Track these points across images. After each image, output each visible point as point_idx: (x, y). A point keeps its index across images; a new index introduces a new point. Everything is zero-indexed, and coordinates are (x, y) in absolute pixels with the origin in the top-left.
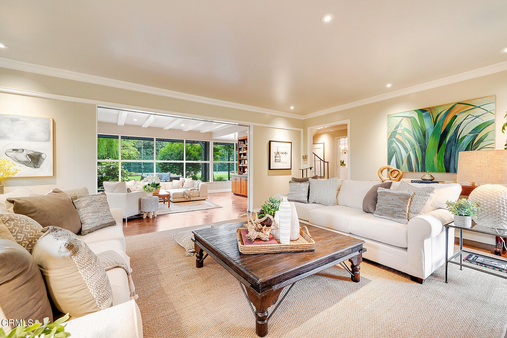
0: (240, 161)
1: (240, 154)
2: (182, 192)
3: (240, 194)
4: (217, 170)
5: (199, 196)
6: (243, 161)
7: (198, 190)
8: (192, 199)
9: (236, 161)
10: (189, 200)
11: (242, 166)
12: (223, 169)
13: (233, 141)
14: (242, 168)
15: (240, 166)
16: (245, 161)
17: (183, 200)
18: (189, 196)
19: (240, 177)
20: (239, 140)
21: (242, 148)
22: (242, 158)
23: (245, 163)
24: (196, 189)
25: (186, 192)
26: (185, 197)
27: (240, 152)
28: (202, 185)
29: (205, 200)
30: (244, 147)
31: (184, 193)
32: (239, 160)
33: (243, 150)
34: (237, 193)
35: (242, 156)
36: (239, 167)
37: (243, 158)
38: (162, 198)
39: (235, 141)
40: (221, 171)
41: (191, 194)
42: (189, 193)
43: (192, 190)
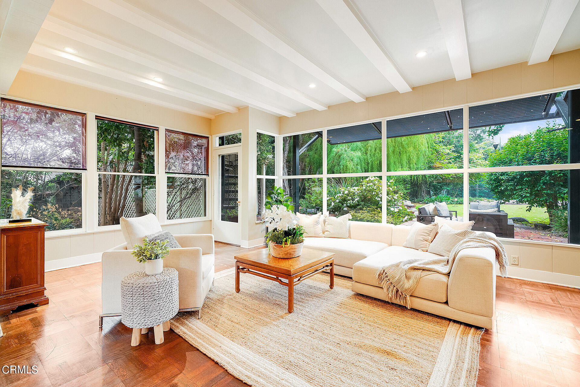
2: (377, 270)
5: (446, 303)
7: (449, 276)
8: (412, 303)
10: (400, 302)
18: (397, 291)
24: (437, 269)
25: (391, 272)
26: (385, 290)
28: (461, 260)
31: (383, 274)
41: (408, 285)
42: (399, 281)
43: (418, 269)
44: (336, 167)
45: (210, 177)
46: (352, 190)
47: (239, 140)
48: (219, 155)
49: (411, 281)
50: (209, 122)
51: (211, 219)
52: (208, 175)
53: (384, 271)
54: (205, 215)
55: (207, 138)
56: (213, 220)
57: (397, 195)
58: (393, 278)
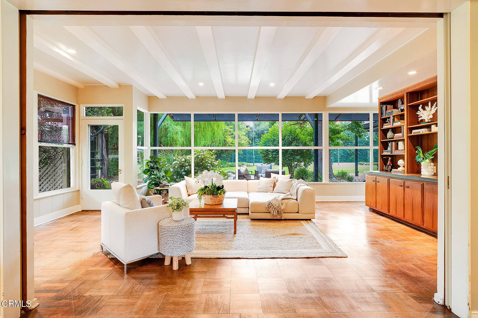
0: (385, 145)
1: (385, 132)
2: (265, 203)
3: (386, 212)
4: (339, 161)
5: (298, 213)
6: (391, 146)
7: (297, 200)
8: (285, 216)
9: (375, 143)
10: (279, 217)
11: (389, 154)
12: (346, 159)
13: (366, 108)
14: (390, 159)
15: (385, 153)
16: (398, 144)
17: (268, 216)
18: (278, 211)
19: (386, 177)
20: (382, 103)
21: (389, 118)
22: (390, 138)
23: (397, 148)
24: (292, 197)
25: (274, 203)
26: (272, 212)
27: (386, 126)
28: (304, 191)
29: (310, 220)
30: (394, 114)
31: (270, 205)
32: (382, 143)
33: (391, 121)
34: (378, 209)
35: (390, 134)
36: (382, 156)
37: (393, 138)
38: (223, 215)
39: (372, 108)
40: (344, 162)
41: (282, 208)
42: (279, 206)
43: (284, 199)
44: (163, 139)
45: (78, 147)
46: (187, 158)
47: (121, 114)
48: (89, 125)
49: (284, 205)
50: (76, 90)
51: (78, 189)
52: (75, 144)
53: (270, 203)
54: (69, 186)
55: (74, 106)
56: (82, 189)
57: (217, 161)
58: (276, 205)
